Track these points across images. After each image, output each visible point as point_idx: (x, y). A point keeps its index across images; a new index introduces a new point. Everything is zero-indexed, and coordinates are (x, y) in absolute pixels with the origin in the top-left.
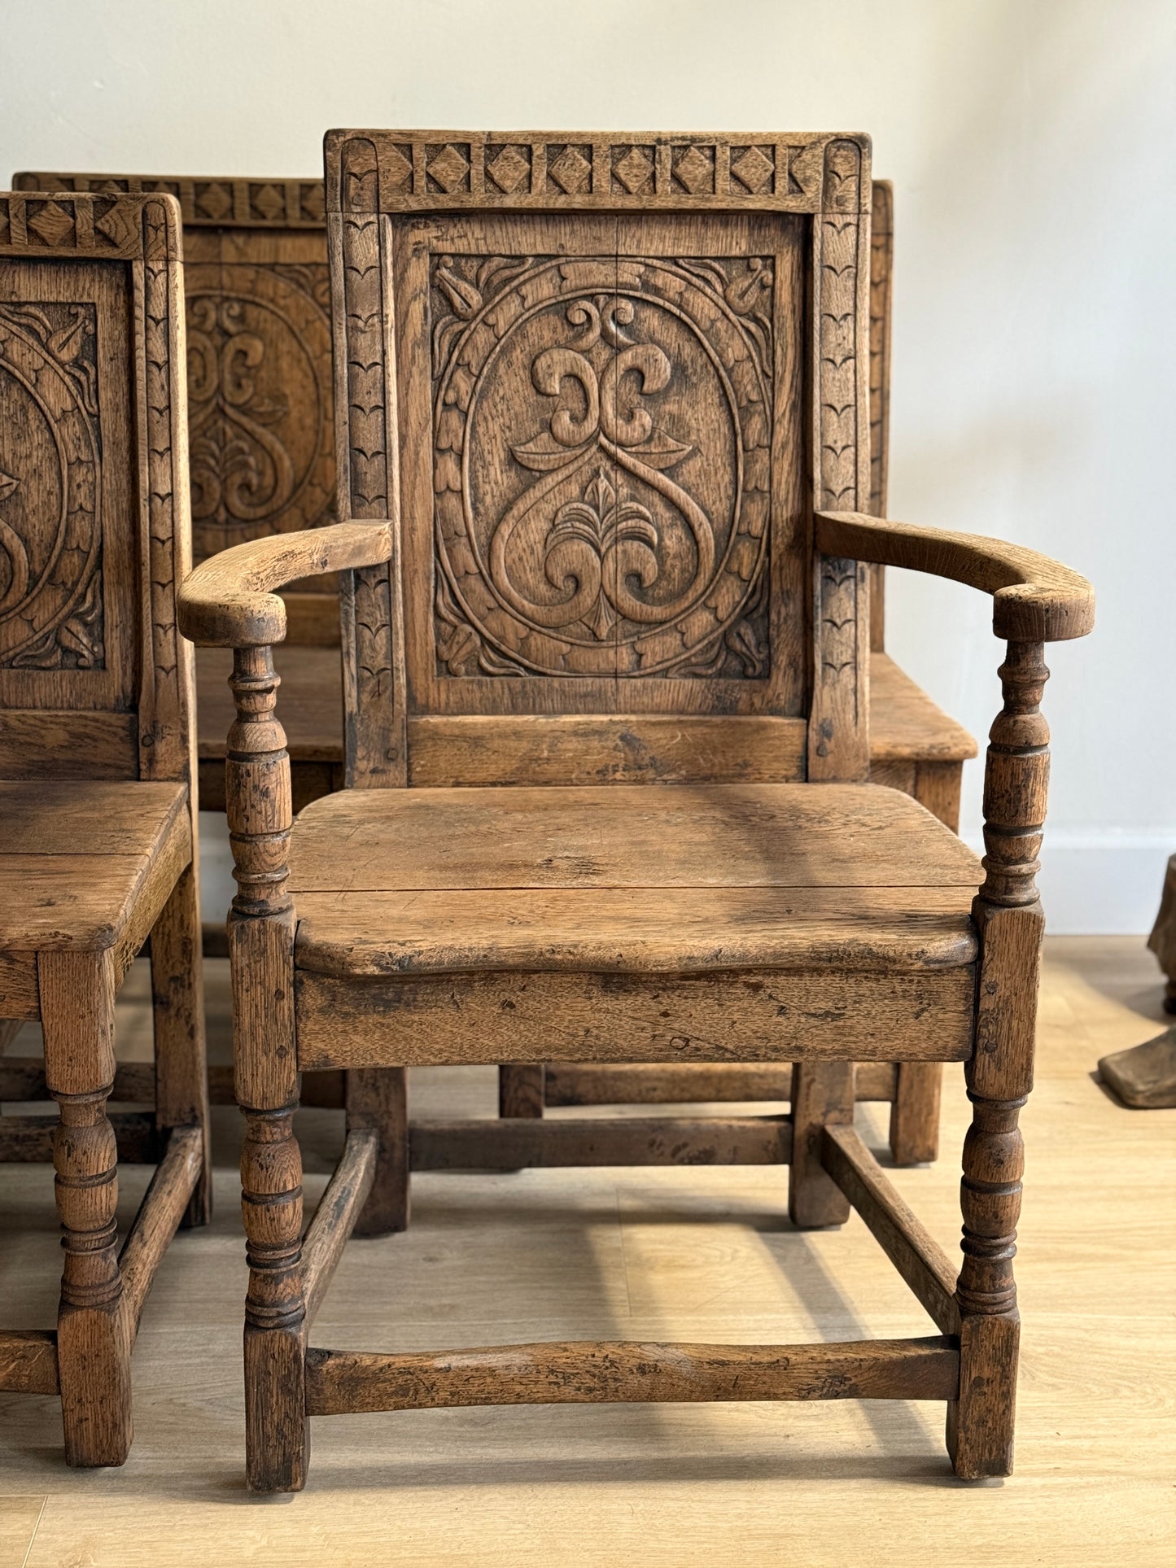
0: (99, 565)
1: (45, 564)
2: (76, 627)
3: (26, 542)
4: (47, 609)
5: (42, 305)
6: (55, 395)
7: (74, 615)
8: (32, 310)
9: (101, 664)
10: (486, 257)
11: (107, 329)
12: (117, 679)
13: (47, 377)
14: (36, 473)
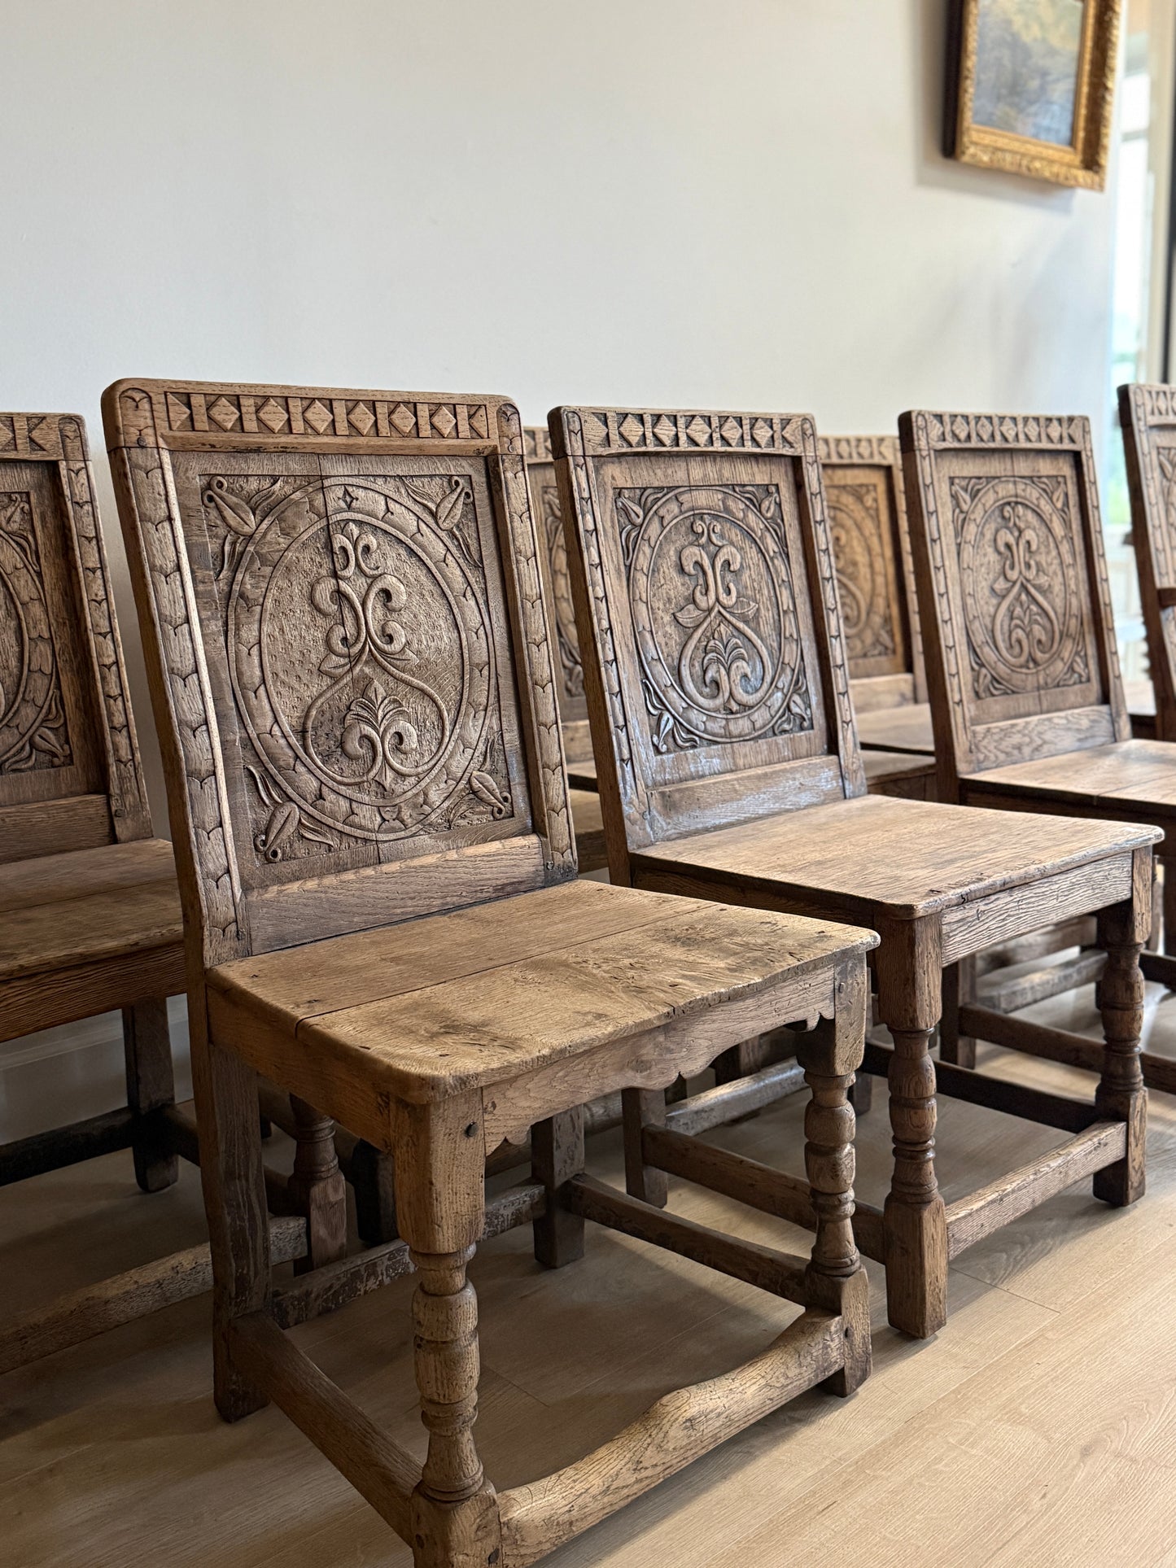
0: (1082, 624)
1: (1064, 624)
2: (1078, 659)
3: (1056, 613)
4: (1068, 649)
5: (1048, 477)
6: (1058, 529)
7: (1077, 653)
8: (1045, 480)
9: (1089, 680)
10: (1170, 449)
11: (1072, 490)
12: (1095, 685)
13: (1055, 518)
14: (1055, 573)
